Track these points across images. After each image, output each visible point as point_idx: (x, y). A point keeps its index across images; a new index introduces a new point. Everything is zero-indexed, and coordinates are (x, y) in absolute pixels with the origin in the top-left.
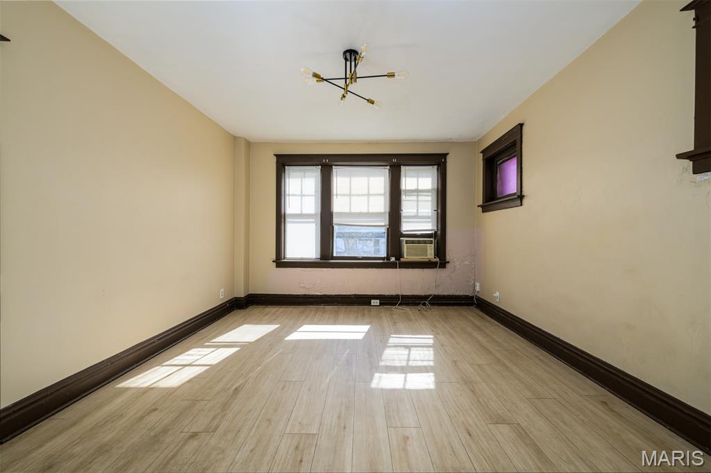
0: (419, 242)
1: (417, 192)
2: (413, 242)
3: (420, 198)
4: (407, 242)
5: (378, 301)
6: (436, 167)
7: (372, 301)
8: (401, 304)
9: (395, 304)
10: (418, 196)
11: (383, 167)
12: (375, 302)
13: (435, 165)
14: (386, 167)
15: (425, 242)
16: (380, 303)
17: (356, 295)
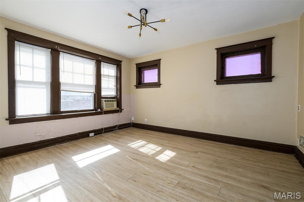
0: (110, 101)
1: (108, 76)
2: (108, 101)
3: (110, 79)
4: (105, 101)
5: (93, 133)
6: (116, 66)
7: (90, 134)
8: (104, 132)
9: (102, 133)
10: (109, 78)
11: (92, 60)
12: (92, 134)
13: (116, 65)
14: (94, 61)
15: (113, 101)
16: (94, 134)
17: (79, 133)
